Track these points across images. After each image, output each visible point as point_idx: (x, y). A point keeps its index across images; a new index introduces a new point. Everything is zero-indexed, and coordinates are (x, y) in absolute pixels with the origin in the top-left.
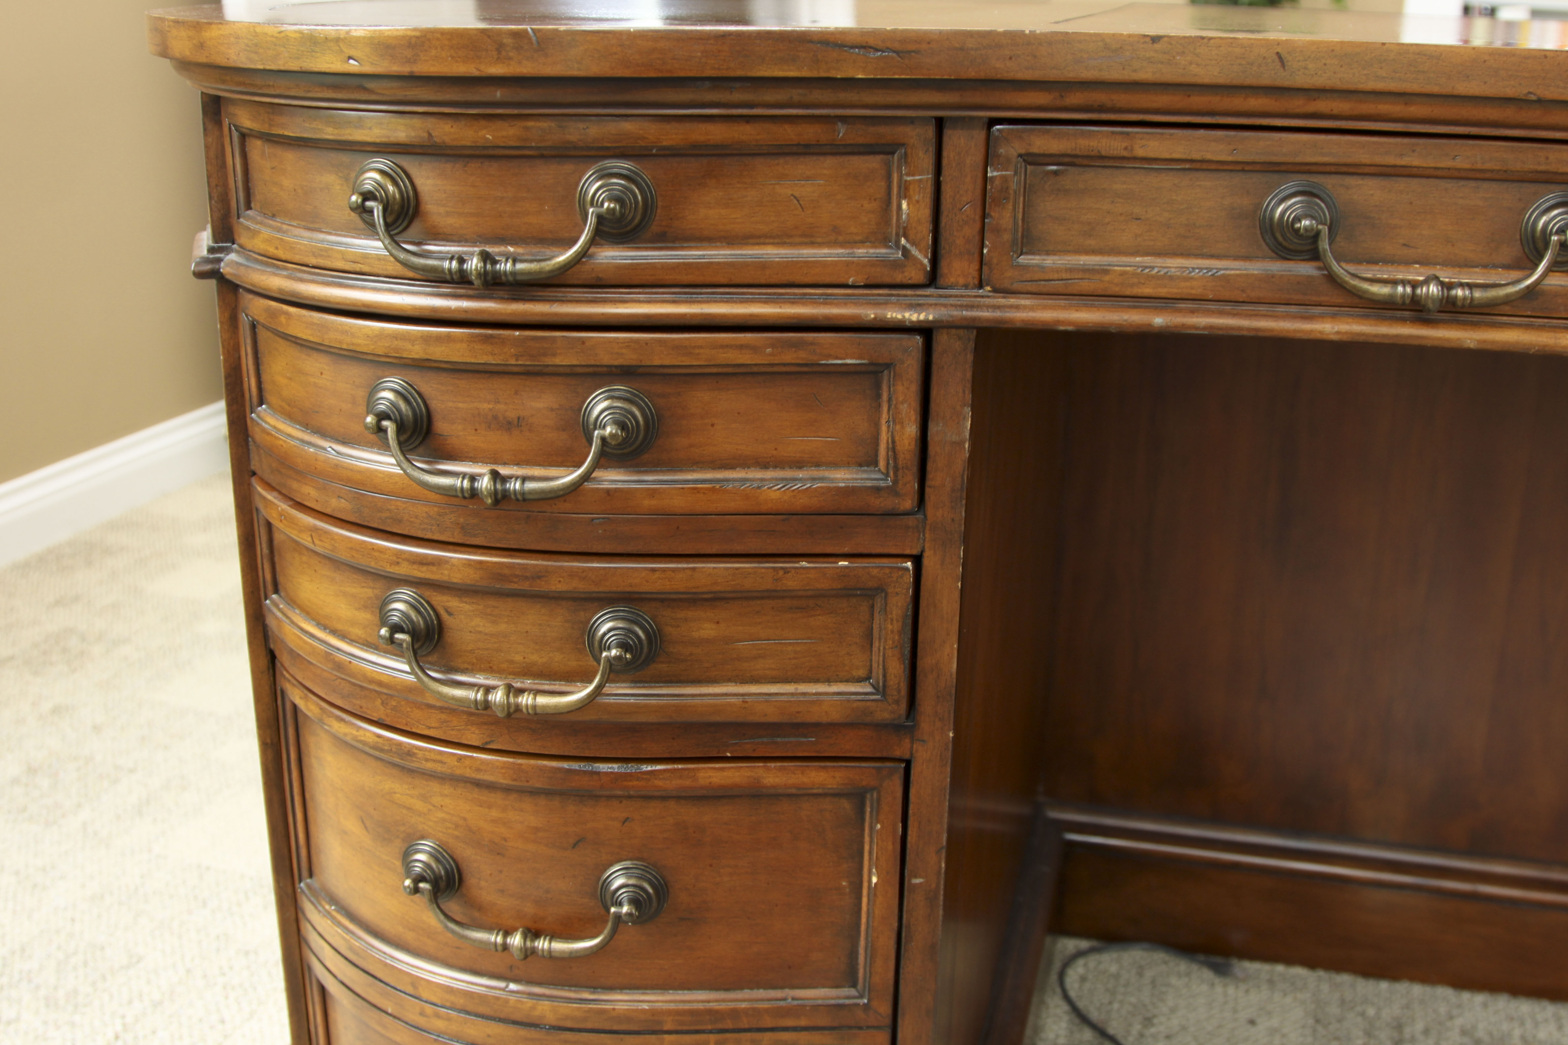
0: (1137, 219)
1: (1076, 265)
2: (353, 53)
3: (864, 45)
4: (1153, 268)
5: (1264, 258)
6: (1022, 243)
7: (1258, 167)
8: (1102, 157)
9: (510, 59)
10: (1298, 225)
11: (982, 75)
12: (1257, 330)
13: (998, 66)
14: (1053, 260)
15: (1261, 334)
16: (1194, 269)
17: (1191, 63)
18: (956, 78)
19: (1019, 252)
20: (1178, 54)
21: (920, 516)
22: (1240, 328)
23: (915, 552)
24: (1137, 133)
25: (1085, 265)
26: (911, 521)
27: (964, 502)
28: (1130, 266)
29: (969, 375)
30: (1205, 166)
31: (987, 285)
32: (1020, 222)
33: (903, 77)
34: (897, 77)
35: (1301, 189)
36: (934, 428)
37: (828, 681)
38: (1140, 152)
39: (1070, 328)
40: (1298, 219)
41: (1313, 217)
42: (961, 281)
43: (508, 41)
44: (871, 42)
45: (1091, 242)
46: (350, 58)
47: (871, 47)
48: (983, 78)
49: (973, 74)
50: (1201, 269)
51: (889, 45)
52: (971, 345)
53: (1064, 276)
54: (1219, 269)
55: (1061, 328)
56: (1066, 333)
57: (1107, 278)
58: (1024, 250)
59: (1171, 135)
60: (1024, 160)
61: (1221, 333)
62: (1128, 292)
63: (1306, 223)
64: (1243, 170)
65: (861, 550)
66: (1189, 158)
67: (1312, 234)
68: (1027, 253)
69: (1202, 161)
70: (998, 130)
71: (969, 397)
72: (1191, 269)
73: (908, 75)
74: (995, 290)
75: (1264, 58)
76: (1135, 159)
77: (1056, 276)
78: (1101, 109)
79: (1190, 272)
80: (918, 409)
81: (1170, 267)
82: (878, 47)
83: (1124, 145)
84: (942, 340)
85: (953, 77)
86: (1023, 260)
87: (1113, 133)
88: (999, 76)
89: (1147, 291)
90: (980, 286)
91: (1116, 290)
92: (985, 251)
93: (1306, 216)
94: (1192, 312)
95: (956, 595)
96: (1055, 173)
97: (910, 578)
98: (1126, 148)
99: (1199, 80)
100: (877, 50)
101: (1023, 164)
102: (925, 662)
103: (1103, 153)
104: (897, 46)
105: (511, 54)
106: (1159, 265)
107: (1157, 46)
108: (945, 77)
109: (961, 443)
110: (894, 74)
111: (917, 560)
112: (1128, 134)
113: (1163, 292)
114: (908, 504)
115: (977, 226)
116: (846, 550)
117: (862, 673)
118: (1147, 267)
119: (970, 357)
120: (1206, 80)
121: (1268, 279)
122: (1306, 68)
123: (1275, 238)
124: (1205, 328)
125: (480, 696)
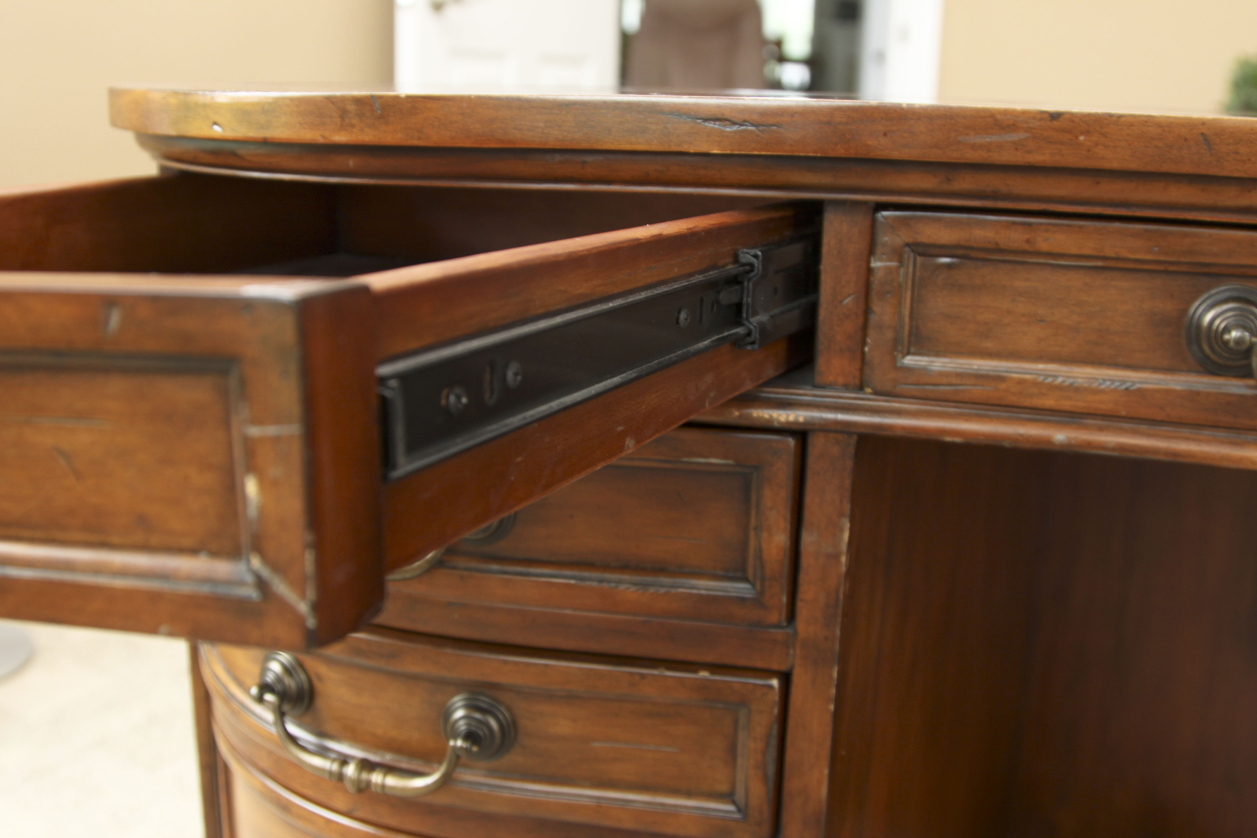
0: (1042, 321)
1: (968, 369)
2: (217, 118)
3: (720, 116)
4: (1056, 377)
5: (1190, 371)
6: (910, 342)
7: (1183, 268)
8: (999, 250)
9: (353, 126)
10: (1226, 337)
11: (852, 154)
12: (1175, 454)
13: (870, 143)
14: (943, 363)
15: (1180, 460)
16: (1104, 380)
17: (1097, 144)
18: (824, 155)
19: (905, 351)
20: (1082, 133)
21: (789, 630)
22: (1156, 451)
23: (783, 667)
24: (1041, 224)
25: (979, 369)
26: (779, 634)
27: (839, 619)
28: (1030, 374)
29: (848, 483)
30: (1121, 265)
31: (868, 386)
32: (907, 320)
33: (763, 153)
34: (756, 153)
35: (1235, 294)
36: (808, 538)
37: (689, 794)
38: (1043, 246)
39: (958, 440)
40: (1227, 330)
41: (1244, 328)
42: (841, 380)
43: (351, 107)
44: (728, 115)
45: (988, 344)
46: (215, 123)
47: (726, 120)
48: (854, 156)
49: (842, 151)
50: (1113, 381)
51: (746, 117)
52: (851, 450)
53: (954, 380)
54: (1134, 383)
55: (948, 439)
56: (953, 445)
57: (1002, 386)
58: (912, 350)
59: (1081, 227)
60: (913, 251)
61: (1133, 455)
62: (1027, 402)
63: (1235, 334)
64: (1166, 272)
65: (726, 660)
66: (1101, 254)
67: (1244, 347)
68: (915, 354)
69: (1118, 259)
70: (884, 217)
71: (847, 507)
72: (1101, 381)
73: (768, 151)
74: (876, 393)
75: (1186, 140)
76: (1039, 254)
77: (945, 380)
78: (996, 196)
79: (1100, 384)
80: (788, 517)
81: (1077, 377)
82: (734, 119)
83: (1026, 237)
84: (816, 445)
85: (819, 155)
86: (909, 360)
87: (1014, 223)
88: (872, 155)
89: (1049, 402)
90: (861, 388)
91: (1012, 399)
92: (866, 349)
93: (1238, 326)
94: (1101, 429)
95: (828, 719)
96: (949, 266)
97: (775, 697)
98: (1028, 241)
99: (1107, 165)
100: (734, 123)
101: (912, 255)
102: (791, 785)
103: (1002, 246)
104: (755, 117)
105: (354, 121)
106: (1064, 374)
107: (1056, 124)
108: (811, 154)
109: (836, 557)
110: (754, 149)
111: (786, 678)
112: (1030, 224)
113: (1066, 405)
114: (776, 616)
115: (861, 320)
116: (710, 657)
117: (724, 788)
118: (1049, 376)
119: (849, 464)
120: (1115, 165)
121: (1192, 395)
122: (1236, 153)
123: (1202, 350)
124: (1114, 449)
125: (335, 767)
